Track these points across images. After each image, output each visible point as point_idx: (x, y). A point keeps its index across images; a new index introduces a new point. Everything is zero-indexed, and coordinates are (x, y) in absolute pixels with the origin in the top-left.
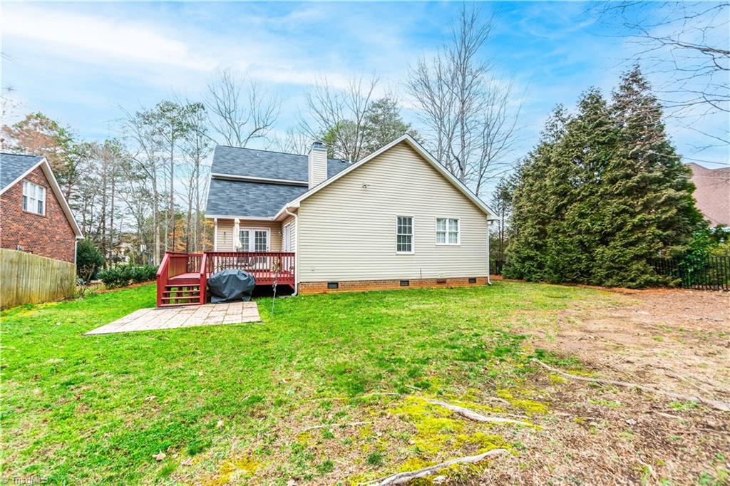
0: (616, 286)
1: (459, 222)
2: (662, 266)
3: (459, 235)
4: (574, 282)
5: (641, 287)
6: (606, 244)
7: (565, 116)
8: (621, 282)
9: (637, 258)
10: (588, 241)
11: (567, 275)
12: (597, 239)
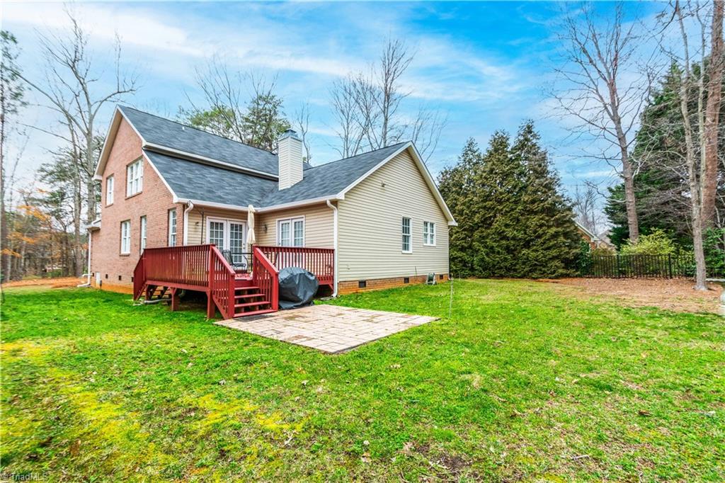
0: (541, 278)
1: (435, 226)
2: (568, 263)
3: (435, 237)
4: (501, 277)
5: (557, 277)
6: (529, 247)
7: (475, 149)
8: (544, 275)
9: (553, 258)
10: (514, 245)
11: (496, 272)
12: (521, 244)
